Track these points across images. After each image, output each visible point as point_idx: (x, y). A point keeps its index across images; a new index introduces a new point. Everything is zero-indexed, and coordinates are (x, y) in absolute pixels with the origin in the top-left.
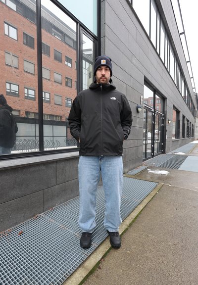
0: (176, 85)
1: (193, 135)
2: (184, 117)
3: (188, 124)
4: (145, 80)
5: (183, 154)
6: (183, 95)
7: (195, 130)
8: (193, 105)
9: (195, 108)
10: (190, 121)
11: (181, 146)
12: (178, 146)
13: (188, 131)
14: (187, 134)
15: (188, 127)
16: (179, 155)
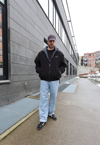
0: (66, 47)
1: (76, 74)
2: (71, 64)
3: (73, 68)
4: (44, 40)
5: (69, 83)
6: (70, 53)
7: (77, 72)
8: (76, 59)
9: (77, 61)
10: (74, 67)
11: (69, 79)
12: (68, 79)
13: (73, 72)
14: (73, 73)
15: (73, 70)
16: (66, 84)
